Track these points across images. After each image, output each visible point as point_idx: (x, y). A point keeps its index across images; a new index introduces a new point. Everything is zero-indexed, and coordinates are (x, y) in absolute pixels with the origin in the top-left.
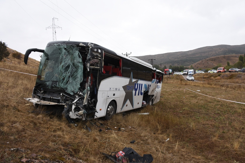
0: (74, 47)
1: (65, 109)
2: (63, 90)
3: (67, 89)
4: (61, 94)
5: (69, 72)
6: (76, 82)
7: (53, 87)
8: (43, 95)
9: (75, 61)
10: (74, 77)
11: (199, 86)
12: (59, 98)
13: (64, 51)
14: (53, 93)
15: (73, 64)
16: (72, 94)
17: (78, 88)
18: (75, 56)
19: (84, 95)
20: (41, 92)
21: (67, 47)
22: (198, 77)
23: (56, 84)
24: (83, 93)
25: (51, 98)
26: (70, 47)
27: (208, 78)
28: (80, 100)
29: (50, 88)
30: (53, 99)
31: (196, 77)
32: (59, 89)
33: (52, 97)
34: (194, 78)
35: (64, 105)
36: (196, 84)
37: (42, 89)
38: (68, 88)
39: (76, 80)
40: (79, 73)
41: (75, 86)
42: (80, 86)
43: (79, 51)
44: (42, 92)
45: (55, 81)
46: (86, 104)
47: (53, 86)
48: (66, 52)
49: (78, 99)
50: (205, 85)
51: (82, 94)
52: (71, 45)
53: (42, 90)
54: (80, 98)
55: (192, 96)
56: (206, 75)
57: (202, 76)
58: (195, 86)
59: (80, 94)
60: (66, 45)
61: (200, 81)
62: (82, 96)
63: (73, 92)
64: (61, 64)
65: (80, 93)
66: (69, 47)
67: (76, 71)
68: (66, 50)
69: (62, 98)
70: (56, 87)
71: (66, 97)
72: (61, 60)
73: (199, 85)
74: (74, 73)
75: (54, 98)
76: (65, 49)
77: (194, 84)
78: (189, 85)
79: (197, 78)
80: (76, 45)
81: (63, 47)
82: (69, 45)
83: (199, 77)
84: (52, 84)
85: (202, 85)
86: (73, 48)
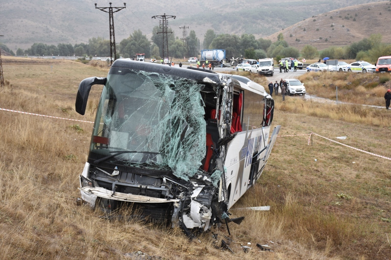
0: (191, 84)
1: (176, 210)
2: (169, 172)
3: (175, 168)
4: (164, 179)
5: (179, 133)
6: (192, 154)
7: (146, 165)
8: (119, 182)
9: (193, 112)
10: (188, 145)
11: (328, 117)
12: (163, 188)
13: (169, 90)
14: (144, 176)
15: (188, 119)
16: (186, 179)
17: (198, 167)
18: (192, 102)
19: (214, 181)
20: (111, 173)
21: (175, 82)
22: (315, 82)
23: (155, 159)
24: (212, 178)
25: (141, 186)
26: (183, 84)
27: (347, 87)
28: (206, 191)
29: (138, 167)
30: (146, 189)
31: (310, 83)
32: (159, 169)
33: (143, 184)
34: (307, 87)
35: (173, 203)
36: (318, 111)
37: (116, 168)
38: (177, 166)
39: (192, 151)
40: (200, 137)
41: (190, 163)
42: (201, 164)
43: (201, 92)
44: (115, 173)
45: (151, 153)
46: (223, 199)
47: (147, 162)
48: (172, 93)
49: (200, 189)
50: (345, 116)
51: (209, 180)
52: (186, 81)
53: (116, 170)
54: (204, 189)
55: (335, 158)
56: (340, 79)
57: (329, 82)
58: (314, 115)
59: (204, 179)
60: (174, 79)
61: (323, 97)
62: (209, 184)
63: (187, 175)
64: (162, 117)
65: (203, 176)
66: (180, 83)
67: (192, 133)
68: (173, 89)
69: (166, 187)
70: (154, 165)
71: (174, 185)
72: (162, 108)
73: (325, 113)
74: (188, 136)
75: (148, 187)
76: (172, 86)
77: (311, 111)
78: (295, 111)
79: (314, 86)
80: (196, 80)
81: (166, 82)
82: (181, 79)
83: (318, 85)
84: (144, 159)
85: (336, 115)
86: (188, 85)
